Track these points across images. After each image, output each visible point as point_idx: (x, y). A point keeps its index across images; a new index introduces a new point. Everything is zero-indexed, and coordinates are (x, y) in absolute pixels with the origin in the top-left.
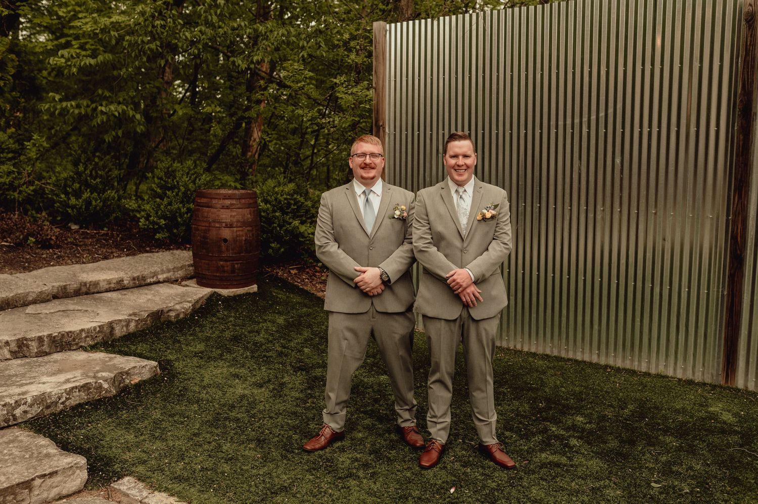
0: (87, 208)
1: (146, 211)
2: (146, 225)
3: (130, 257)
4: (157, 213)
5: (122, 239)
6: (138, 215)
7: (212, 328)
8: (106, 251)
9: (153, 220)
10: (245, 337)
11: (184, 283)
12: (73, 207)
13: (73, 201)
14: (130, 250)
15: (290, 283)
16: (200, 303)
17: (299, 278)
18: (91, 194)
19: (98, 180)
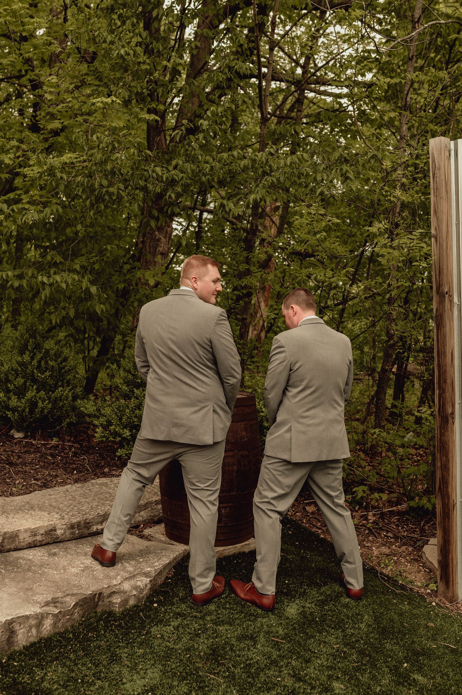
0: (32, 411)
1: (106, 416)
2: (104, 437)
3: (79, 485)
4: (121, 419)
5: (75, 454)
6: (96, 422)
7: (178, 627)
8: (49, 474)
9: (114, 430)
10: (231, 649)
11: (147, 532)
12: (14, 410)
13: (14, 402)
14: (81, 472)
15: (305, 528)
16: (164, 575)
17: (319, 521)
18: (38, 393)
19: (48, 373)
